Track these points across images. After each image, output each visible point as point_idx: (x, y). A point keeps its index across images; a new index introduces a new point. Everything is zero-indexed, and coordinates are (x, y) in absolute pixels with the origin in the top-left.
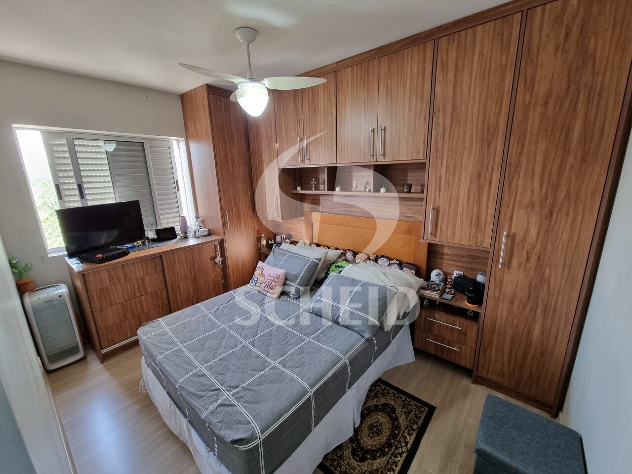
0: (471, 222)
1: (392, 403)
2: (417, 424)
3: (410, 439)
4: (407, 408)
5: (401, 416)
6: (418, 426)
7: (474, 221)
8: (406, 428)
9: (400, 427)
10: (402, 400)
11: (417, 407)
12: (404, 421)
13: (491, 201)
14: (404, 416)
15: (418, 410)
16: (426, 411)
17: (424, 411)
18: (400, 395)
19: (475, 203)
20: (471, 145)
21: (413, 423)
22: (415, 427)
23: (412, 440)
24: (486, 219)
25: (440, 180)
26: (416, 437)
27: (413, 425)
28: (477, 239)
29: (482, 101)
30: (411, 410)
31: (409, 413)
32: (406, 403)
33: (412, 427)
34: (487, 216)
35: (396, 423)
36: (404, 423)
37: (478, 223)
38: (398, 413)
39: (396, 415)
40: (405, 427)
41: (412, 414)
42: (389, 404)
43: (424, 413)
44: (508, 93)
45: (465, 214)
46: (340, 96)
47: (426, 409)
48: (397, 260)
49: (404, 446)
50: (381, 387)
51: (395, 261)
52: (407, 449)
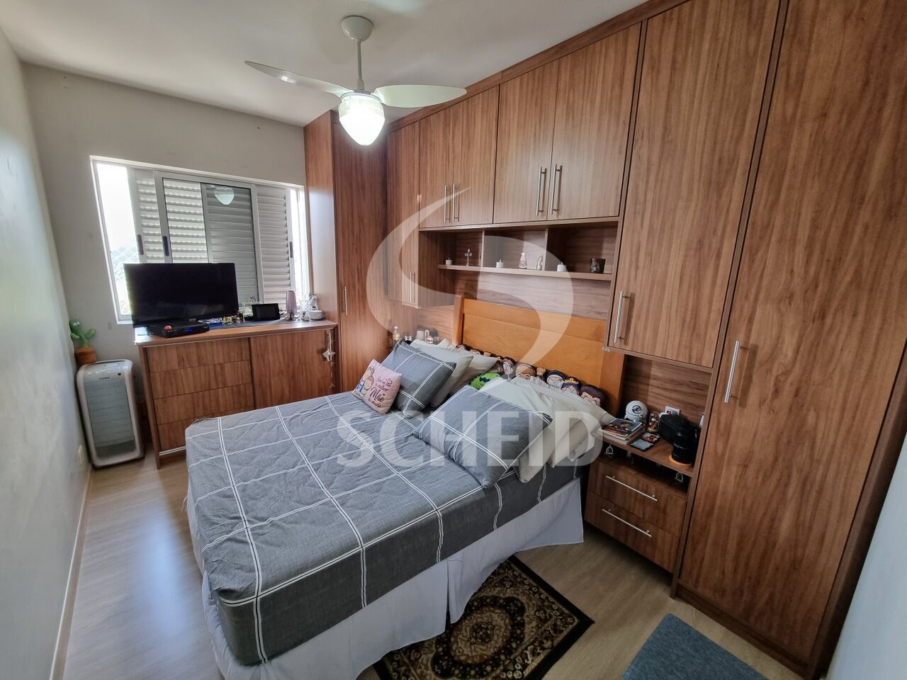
0: (684, 321)
1: (523, 599)
2: (552, 641)
3: (533, 661)
4: (545, 612)
5: (529, 623)
6: (552, 644)
7: (688, 319)
8: (532, 644)
9: (522, 640)
10: (540, 598)
11: (562, 613)
12: (532, 631)
13: (717, 288)
14: (534, 624)
15: (561, 620)
16: (575, 624)
17: (571, 624)
18: (541, 590)
19: (692, 290)
20: (690, 192)
21: (547, 639)
22: (548, 644)
23: (535, 664)
24: (708, 318)
25: (638, 250)
26: (543, 661)
27: (545, 641)
28: (691, 350)
29: (712, 116)
30: (551, 616)
31: (546, 620)
32: (546, 603)
33: (543, 643)
34: (710, 312)
35: (519, 632)
36: (532, 634)
37: (695, 324)
38: (527, 616)
39: (523, 619)
40: (532, 640)
41: (550, 622)
42: (518, 600)
43: (571, 626)
44: (756, 100)
45: (674, 308)
46: (503, 121)
47: (576, 620)
48: (575, 379)
49: (520, 670)
50: (513, 571)
51: (571, 381)
52: (523, 675)
